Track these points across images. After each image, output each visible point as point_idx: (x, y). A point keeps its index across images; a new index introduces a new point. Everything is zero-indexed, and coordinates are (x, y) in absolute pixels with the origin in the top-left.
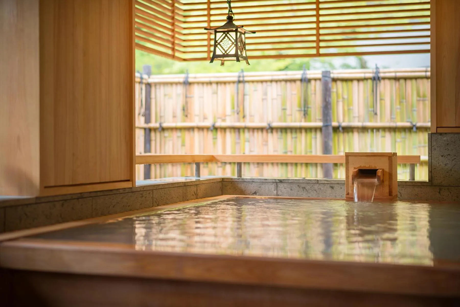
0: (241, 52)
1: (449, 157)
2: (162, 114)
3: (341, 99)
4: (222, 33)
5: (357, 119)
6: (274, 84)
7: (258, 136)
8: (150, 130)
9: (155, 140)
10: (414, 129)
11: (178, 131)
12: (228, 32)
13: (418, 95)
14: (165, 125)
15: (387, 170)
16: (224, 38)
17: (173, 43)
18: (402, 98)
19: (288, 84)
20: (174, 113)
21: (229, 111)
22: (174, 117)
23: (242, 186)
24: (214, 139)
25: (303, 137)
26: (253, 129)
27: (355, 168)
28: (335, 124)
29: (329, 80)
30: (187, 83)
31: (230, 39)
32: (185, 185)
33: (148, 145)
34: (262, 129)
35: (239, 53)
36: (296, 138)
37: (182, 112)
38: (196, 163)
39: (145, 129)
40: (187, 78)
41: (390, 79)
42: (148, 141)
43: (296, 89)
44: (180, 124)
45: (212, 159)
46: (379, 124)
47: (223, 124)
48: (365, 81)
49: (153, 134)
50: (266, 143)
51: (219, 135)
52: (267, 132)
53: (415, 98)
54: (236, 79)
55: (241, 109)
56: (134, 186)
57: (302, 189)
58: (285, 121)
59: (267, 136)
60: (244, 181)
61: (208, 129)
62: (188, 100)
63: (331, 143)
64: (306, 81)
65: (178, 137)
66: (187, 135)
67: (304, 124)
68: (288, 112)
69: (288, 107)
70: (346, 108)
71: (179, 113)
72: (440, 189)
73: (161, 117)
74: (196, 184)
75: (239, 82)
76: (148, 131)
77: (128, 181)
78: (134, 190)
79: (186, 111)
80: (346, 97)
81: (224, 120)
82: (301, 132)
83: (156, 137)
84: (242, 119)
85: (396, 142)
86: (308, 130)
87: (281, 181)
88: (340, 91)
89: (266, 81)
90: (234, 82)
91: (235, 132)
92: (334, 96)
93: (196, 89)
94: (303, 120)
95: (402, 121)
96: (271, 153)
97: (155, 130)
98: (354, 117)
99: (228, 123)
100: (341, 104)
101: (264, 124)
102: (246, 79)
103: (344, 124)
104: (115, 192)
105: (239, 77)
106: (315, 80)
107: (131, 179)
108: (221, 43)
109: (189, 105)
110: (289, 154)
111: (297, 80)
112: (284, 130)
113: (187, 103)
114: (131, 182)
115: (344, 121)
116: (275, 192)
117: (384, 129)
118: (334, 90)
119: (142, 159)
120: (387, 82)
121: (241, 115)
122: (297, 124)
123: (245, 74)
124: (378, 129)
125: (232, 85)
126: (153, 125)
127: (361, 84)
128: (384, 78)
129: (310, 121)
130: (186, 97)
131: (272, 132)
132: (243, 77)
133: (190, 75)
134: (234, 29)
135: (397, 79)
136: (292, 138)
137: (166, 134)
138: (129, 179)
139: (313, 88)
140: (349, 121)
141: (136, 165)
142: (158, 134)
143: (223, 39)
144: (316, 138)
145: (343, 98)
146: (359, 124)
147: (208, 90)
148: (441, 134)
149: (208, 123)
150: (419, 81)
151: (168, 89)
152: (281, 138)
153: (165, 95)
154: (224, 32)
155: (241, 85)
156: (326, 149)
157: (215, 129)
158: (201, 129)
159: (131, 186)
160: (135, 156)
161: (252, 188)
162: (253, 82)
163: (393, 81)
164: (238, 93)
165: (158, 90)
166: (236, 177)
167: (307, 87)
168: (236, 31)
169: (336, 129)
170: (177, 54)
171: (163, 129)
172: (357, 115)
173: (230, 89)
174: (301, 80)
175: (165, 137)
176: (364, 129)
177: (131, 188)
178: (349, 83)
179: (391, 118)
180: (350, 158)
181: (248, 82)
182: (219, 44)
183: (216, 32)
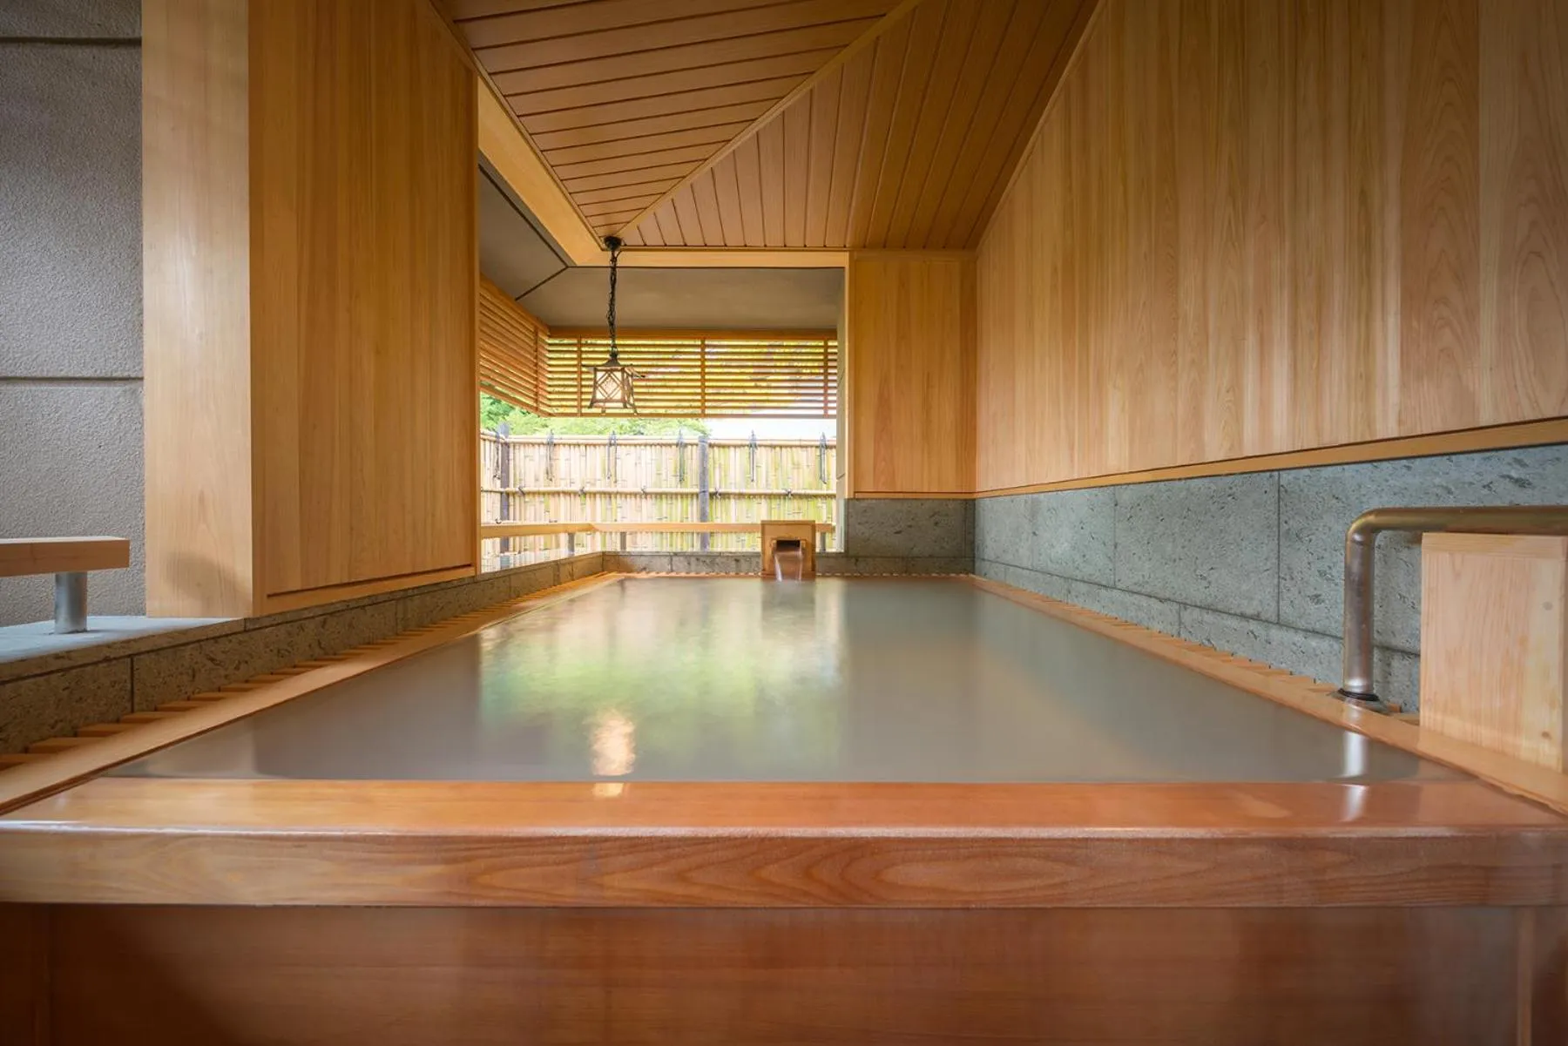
0: (629, 397)
1: (867, 525)
2: (523, 478)
3: (717, 465)
4: (604, 373)
5: (733, 486)
6: (648, 448)
7: (631, 501)
8: (508, 494)
9: (514, 505)
10: (790, 496)
11: (541, 496)
12: (612, 371)
13: (793, 464)
14: (525, 489)
15: (810, 540)
16: (607, 378)
17: (536, 394)
18: (777, 467)
19: (664, 447)
20: (535, 476)
21: (599, 475)
22: (537, 480)
23: (628, 560)
24: (582, 504)
25: (679, 504)
26: (626, 494)
27: (773, 539)
28: (712, 490)
29: (707, 445)
30: (551, 444)
31: (614, 381)
32: (557, 565)
33: (505, 511)
34: (635, 494)
35: (626, 399)
36: (671, 504)
37: (546, 475)
38: (569, 534)
39: (501, 493)
40: (552, 438)
41: (765, 446)
42: (505, 507)
43: (671, 455)
44: (542, 489)
45: (590, 529)
46: (755, 491)
47: (593, 489)
48: (742, 448)
49: (511, 499)
50: (640, 509)
51: (588, 501)
52: (641, 497)
53: (790, 465)
54: (607, 442)
55: (613, 473)
56: (478, 573)
57: (701, 563)
58: (660, 487)
59: (641, 502)
60: (630, 555)
61: (575, 493)
62: (553, 462)
63: (708, 509)
64: (681, 445)
65: (541, 502)
66: (552, 501)
67: (679, 490)
68: (664, 477)
69: (664, 472)
70: (723, 474)
71: (542, 476)
72: (857, 560)
73: (520, 480)
74: (570, 562)
75: (611, 445)
76: (506, 496)
77: (469, 565)
78: (479, 579)
79: (549, 473)
80: (723, 463)
81: (594, 485)
82: (677, 498)
83: (514, 501)
84: (613, 484)
85: (771, 508)
86: (683, 495)
87: (676, 554)
88: (717, 456)
89: (640, 445)
90: (604, 445)
91: (605, 497)
92: (711, 461)
93: (562, 452)
94: (679, 486)
95: (777, 489)
96: (645, 521)
97: (514, 494)
98: (731, 484)
99: (598, 488)
100: (717, 471)
101: (638, 490)
102: (618, 442)
103: (722, 490)
104: (443, 586)
105: (611, 439)
106: (692, 445)
107: (473, 561)
108: (603, 385)
109: (554, 469)
110: (664, 521)
111: (674, 444)
112: (659, 495)
113: (551, 466)
114: (473, 568)
115: (720, 487)
116: (669, 567)
117: (760, 495)
118: (711, 456)
119: (492, 532)
120: (763, 448)
121: (613, 479)
122: (674, 490)
123: (618, 436)
124: (754, 495)
125: (602, 447)
126: (511, 489)
127: (737, 450)
128: (760, 446)
129: (686, 487)
130: (550, 459)
131: (646, 498)
132: (615, 439)
133: (555, 436)
134: (620, 368)
135: (773, 447)
136: (667, 503)
137: (527, 499)
138: (468, 563)
139: (689, 453)
140: (726, 487)
141: (483, 541)
142: (517, 499)
143: (605, 380)
144: (692, 505)
145: (720, 464)
146: (737, 491)
147: (575, 452)
148: (858, 499)
149: (576, 488)
150: (794, 449)
151: (530, 450)
152: (655, 504)
153: (525, 457)
154: (606, 371)
155: (613, 448)
156: (703, 516)
157: (583, 494)
158: (566, 493)
159: (473, 574)
160: (481, 528)
161: (641, 562)
162: (625, 445)
163: (769, 449)
164: (609, 456)
165: (517, 451)
166: (619, 549)
167: (683, 453)
168: (623, 371)
169: (712, 495)
170: (543, 408)
171: (524, 494)
172: (733, 481)
173: (601, 452)
174: (677, 445)
175: (525, 502)
176: (741, 496)
177: (473, 577)
178: (727, 450)
179: (767, 485)
180: (767, 527)
181: (621, 445)
182: (600, 385)
183: (596, 370)
